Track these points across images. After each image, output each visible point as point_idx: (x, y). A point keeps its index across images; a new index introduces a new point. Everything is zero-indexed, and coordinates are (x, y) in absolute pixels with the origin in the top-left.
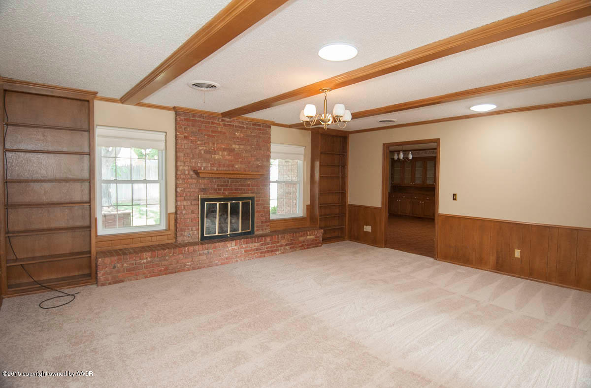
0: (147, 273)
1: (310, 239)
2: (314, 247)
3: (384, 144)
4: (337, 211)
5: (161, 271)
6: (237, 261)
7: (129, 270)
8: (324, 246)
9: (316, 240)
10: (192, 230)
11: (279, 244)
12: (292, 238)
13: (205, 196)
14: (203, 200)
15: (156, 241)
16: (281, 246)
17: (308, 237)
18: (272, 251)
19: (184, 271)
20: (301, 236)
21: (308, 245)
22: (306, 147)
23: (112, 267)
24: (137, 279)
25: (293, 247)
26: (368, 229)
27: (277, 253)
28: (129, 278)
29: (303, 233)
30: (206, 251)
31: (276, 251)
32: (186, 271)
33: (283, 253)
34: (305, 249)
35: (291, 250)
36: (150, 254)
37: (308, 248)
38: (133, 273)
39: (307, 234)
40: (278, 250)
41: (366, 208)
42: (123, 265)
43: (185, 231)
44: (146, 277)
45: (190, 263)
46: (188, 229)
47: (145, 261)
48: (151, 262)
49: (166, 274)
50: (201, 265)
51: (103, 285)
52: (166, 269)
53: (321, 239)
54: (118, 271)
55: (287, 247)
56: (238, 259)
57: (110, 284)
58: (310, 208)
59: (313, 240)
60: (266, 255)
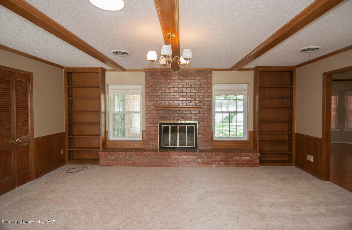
0: (123, 163)
1: (245, 160)
2: (249, 167)
3: (324, 74)
4: (286, 138)
5: (130, 163)
6: (178, 166)
7: (114, 160)
8: (260, 167)
9: (253, 161)
10: (154, 142)
11: (213, 160)
12: (226, 156)
13: (161, 121)
14: (161, 124)
15: (136, 146)
16: (216, 161)
17: (243, 158)
18: (207, 164)
19: (143, 166)
20: (235, 156)
21: (243, 164)
22: (248, 84)
23: (106, 157)
24: (118, 166)
25: (227, 164)
26: (311, 158)
27: (212, 166)
28: (114, 165)
29: (236, 154)
30: (157, 156)
31: (211, 164)
32: (144, 166)
33: (218, 166)
34: (239, 166)
35: (225, 165)
36: (124, 153)
37: (242, 166)
38: (116, 162)
39: (241, 155)
40: (213, 164)
41: (309, 138)
42: (111, 157)
43: (150, 142)
44: (123, 166)
45: (147, 162)
46: (152, 141)
47: (122, 156)
48: (125, 158)
49: (133, 166)
50: (154, 165)
51: (101, 166)
52: (133, 163)
53: (258, 161)
54: (109, 160)
55: (221, 163)
56: (179, 165)
57: (105, 166)
58: (251, 134)
59: (249, 161)
60: (202, 165)
